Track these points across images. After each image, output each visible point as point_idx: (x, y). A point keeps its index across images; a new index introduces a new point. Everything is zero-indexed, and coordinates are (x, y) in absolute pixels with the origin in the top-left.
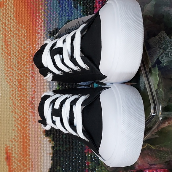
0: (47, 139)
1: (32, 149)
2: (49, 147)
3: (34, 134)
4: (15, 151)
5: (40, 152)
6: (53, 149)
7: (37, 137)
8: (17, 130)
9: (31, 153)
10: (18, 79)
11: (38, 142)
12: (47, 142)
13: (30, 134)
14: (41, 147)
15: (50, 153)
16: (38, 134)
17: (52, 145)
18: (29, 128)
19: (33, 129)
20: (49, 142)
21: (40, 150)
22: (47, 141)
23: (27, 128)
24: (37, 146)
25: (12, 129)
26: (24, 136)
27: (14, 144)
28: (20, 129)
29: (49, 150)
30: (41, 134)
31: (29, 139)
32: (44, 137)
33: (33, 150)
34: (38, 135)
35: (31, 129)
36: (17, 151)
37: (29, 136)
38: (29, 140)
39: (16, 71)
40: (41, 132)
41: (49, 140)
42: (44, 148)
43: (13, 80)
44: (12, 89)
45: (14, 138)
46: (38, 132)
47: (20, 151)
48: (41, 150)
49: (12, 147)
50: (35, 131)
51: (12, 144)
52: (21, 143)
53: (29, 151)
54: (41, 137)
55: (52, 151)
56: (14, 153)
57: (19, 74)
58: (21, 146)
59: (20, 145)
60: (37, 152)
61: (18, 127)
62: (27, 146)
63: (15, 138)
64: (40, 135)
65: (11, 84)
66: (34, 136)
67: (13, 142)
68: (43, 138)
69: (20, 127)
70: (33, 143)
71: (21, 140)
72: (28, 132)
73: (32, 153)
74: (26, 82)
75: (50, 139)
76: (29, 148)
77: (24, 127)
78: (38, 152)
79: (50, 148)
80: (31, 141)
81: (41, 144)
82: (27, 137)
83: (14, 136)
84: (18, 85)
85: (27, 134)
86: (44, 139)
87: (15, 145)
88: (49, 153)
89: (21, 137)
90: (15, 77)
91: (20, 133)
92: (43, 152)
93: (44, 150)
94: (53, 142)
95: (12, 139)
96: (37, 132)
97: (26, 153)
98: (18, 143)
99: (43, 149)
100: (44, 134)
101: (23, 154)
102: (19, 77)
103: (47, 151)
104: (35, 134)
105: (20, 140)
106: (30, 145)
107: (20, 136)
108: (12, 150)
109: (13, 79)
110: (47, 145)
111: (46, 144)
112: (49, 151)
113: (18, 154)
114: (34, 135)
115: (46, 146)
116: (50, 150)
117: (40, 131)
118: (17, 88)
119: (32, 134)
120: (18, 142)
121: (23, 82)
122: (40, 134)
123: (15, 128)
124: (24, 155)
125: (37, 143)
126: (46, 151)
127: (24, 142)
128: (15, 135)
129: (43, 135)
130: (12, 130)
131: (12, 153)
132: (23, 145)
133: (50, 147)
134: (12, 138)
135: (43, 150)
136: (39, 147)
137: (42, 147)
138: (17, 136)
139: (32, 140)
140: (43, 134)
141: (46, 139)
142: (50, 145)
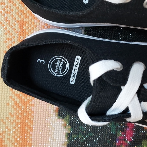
0: (61, 122)
1: (35, 135)
2: (62, 134)
3: (40, 112)
4: (8, 137)
5: (47, 140)
6: (69, 138)
7: (44, 117)
8: (13, 104)
9: (33, 142)
10: (20, 19)
11: (45, 126)
12: (60, 127)
13: (35, 112)
14: (50, 133)
15: (63, 143)
16: (47, 113)
17: (67, 132)
18: (33, 103)
19: (39, 105)
20: (62, 127)
21: (47, 138)
22: (61, 125)
23: (30, 103)
24: (43, 131)
25: (5, 102)
26: (25, 115)
27: (7, 126)
28: (19, 104)
29: (62, 138)
30: (52, 113)
31: (32, 119)
32: (57, 118)
33: (38, 137)
34: (47, 115)
35: (35, 105)
36: (11, 137)
37: (32, 115)
38: (33, 121)
39: (17, 6)
40: (52, 111)
41: (63, 123)
42: (55, 136)
43: (11, 21)
44: (8, 37)
45: (7, 116)
46: (47, 110)
47: (16, 137)
48: (50, 138)
49: (4, 130)
50: (42, 108)
51: (4, 125)
52: (19, 126)
53: (30, 138)
54: (52, 118)
55: (66, 140)
56: (6, 139)
57: (21, 11)
58: (19, 130)
59: (17, 128)
60: (42, 140)
61: (16, 100)
62: (29, 131)
63: (10, 116)
64: (49, 115)
65: (6, 28)
66: (41, 116)
67: (5, 122)
68: (53, 120)
69: (18, 100)
70: (39, 126)
71: (19, 121)
72: (31, 109)
73: (35, 142)
74: (32, 26)
75: (65, 123)
76: (31, 133)
77: (26, 100)
78: (45, 140)
79: (64, 136)
80: (34, 124)
81: (50, 129)
82: (30, 117)
83: (8, 113)
84: (19, 30)
85: (30, 113)
86: (56, 122)
87: (9, 128)
88: (61, 143)
89: (20, 116)
90: (14, 16)
91: (18, 109)
92: (52, 141)
93: (55, 138)
94: (70, 127)
95: (5, 118)
96: (45, 110)
97: (26, 142)
98: (14, 126)
99: (53, 136)
100: (57, 113)
101: (21, 142)
102: (22, 17)
103: (59, 140)
104: (42, 113)
105: (17, 121)
106: (34, 128)
107: (17, 114)
108: (4, 134)
109: (11, 18)
110: (60, 131)
111: (58, 129)
112: (61, 140)
113: (13, 142)
114: (39, 115)
115: (57, 132)
116: (64, 138)
117: (50, 108)
118: (16, 35)
119: (37, 113)
120: (14, 123)
121: (27, 25)
122: (49, 113)
123: (10, 102)
124: (23, 144)
125: (43, 126)
126: (57, 141)
127: (24, 124)
128: (10, 112)
129: (54, 115)
130: (5, 104)
131: (3, 139)
132: (22, 128)
133: (64, 134)
134: (5, 116)
135: (52, 138)
136: (47, 133)
137: (52, 133)
138: (12, 114)
139: (36, 122)
140: (54, 113)
141: (58, 122)
142: (64, 132)
